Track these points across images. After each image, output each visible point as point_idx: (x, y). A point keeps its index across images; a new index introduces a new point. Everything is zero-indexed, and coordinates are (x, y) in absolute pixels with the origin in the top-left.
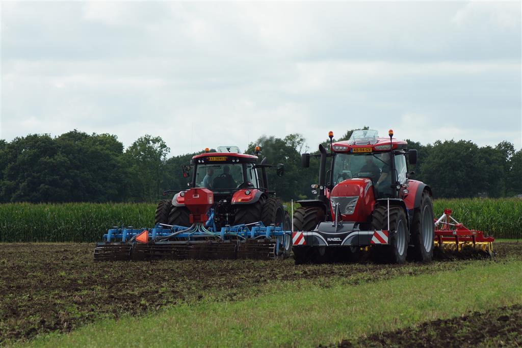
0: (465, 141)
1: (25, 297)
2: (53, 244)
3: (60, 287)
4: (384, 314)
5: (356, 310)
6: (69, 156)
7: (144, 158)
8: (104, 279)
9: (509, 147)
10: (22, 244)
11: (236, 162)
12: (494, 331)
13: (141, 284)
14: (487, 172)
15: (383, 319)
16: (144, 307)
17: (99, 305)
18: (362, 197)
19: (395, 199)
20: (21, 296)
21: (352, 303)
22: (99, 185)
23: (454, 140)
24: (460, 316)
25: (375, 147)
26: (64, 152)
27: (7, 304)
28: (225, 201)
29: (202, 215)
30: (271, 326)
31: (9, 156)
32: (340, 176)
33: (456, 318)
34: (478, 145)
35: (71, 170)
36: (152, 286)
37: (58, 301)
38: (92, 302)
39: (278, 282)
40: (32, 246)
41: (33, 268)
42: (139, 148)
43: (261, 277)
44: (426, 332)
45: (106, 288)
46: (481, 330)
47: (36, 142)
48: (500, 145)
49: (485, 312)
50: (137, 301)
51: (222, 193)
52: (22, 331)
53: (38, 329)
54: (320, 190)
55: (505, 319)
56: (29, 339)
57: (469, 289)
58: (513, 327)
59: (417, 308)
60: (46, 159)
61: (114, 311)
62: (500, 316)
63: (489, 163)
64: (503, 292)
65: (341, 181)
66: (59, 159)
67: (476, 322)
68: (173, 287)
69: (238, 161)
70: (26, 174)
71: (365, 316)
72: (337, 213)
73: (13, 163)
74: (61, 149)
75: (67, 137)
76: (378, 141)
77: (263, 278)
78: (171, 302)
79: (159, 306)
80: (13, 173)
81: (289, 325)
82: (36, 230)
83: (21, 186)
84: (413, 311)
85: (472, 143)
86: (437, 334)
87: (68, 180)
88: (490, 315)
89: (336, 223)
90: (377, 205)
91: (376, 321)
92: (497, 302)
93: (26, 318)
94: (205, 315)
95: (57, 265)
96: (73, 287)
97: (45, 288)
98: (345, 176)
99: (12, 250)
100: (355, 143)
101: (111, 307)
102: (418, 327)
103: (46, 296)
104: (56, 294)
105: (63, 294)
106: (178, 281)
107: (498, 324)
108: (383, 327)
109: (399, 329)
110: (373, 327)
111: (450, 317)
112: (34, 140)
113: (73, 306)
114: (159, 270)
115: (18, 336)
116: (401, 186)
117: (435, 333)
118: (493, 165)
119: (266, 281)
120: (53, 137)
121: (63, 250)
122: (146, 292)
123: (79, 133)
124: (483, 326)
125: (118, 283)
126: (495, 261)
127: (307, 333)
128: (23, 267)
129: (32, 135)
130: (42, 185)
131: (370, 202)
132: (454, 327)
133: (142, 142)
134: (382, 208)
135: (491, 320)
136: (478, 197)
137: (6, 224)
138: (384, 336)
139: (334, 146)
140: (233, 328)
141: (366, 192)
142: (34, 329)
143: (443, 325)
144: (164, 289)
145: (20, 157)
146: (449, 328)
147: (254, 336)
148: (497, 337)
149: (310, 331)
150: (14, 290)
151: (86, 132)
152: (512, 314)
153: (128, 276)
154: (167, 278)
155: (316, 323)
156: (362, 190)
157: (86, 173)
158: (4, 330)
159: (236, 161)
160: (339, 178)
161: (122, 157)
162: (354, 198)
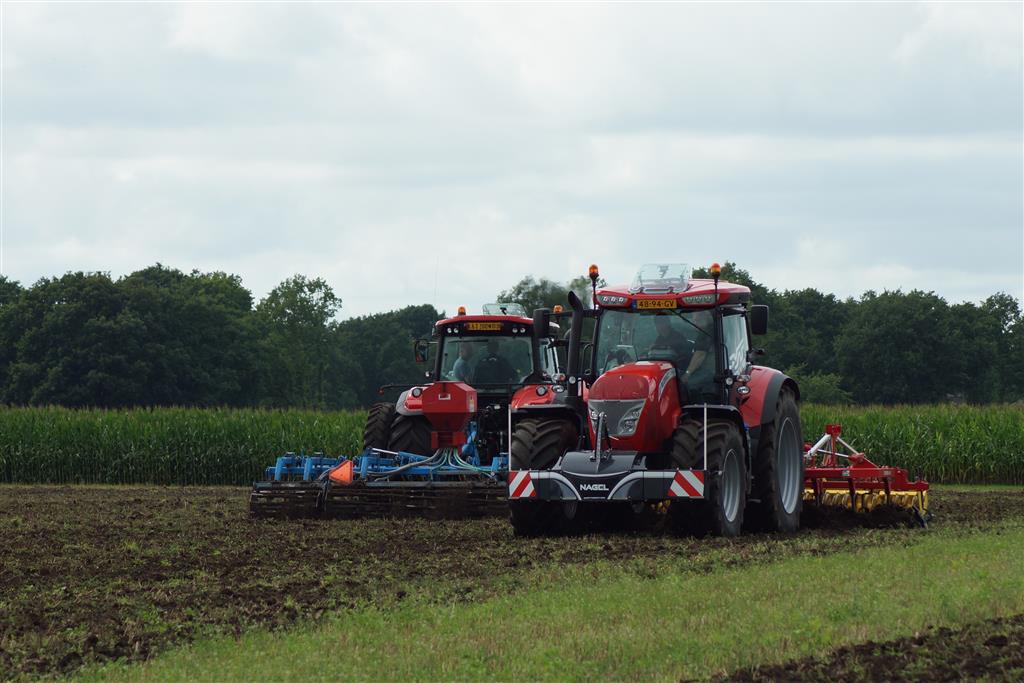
0: (922, 293)
1: (59, 591)
2: (112, 487)
3: (126, 573)
4: (763, 631)
5: (706, 623)
6: (146, 316)
7: (293, 320)
8: (213, 557)
9: (1008, 304)
10: (53, 487)
11: (519, 334)
12: (979, 666)
13: (285, 568)
14: (966, 354)
15: (760, 641)
16: (292, 613)
17: (203, 609)
18: (652, 400)
19: (722, 406)
20: (50, 589)
21: (699, 607)
22: (204, 374)
23: (902, 291)
24: (911, 635)
25: (684, 299)
26: (136, 309)
27: (21, 604)
28: (497, 407)
29: (454, 433)
30: (540, 653)
31: (29, 315)
32: (611, 357)
33: (903, 639)
34: (947, 300)
35: (148, 344)
36: (306, 572)
37: (123, 601)
38: (190, 603)
39: (554, 566)
40: (71, 491)
41: (73, 535)
42: (282, 301)
43: (521, 556)
44: (844, 666)
45: (216, 576)
46: (954, 663)
47: (81, 288)
48: (989, 300)
49: (961, 629)
50: (278, 602)
51: (492, 391)
52: (52, 657)
53: (83, 655)
54: (571, 385)
55: (1000, 642)
56: (65, 673)
57: (931, 584)
58: (1015, 658)
59: (827, 619)
60: (100, 321)
61: (234, 621)
62: (989, 636)
63: (969, 335)
64: (995, 590)
65: (614, 368)
66: (125, 322)
67: (942, 648)
68: (349, 574)
69: (523, 331)
70: (60, 349)
71: (724, 633)
72: (599, 433)
73: (34, 328)
74: (129, 302)
75: (142, 278)
76: (689, 287)
77: (524, 559)
78: (344, 603)
79: (321, 611)
80: (35, 348)
81: (577, 651)
82: (79, 459)
83: (52, 372)
84: (819, 625)
85: (936, 297)
86: (867, 671)
87: (143, 364)
88: (970, 634)
89: (598, 453)
90: (684, 417)
91: (746, 645)
92: (984, 609)
93: (59, 633)
94: (412, 630)
95: (121, 528)
96: (151, 571)
97: (97, 573)
98: (621, 357)
99: (32, 499)
100: (642, 289)
101: (226, 613)
102: (828, 656)
103: (99, 590)
104: (118, 587)
105: (133, 586)
106: (359, 562)
107: (987, 652)
108: (760, 656)
109: (791, 661)
110: (740, 655)
111: (892, 638)
112: (77, 284)
113: (150, 610)
114: (320, 541)
115: (43, 667)
116: (735, 379)
117: (862, 669)
118: (977, 340)
119: (530, 563)
120: (114, 279)
121: (132, 499)
122: (295, 584)
123: (167, 272)
124: (958, 657)
125: (240, 565)
126: (980, 528)
127: (611, 668)
128: (54, 532)
129: (73, 273)
130: (91, 373)
131: (670, 410)
132: (899, 658)
133: (289, 288)
134: (694, 424)
135: (972, 643)
136: (947, 402)
137: (20, 447)
138: (762, 673)
139: (599, 294)
140: (466, 657)
141: (661, 390)
142: (75, 655)
143: (877, 653)
144: (331, 578)
145: (49, 317)
146: (890, 658)
147: (506, 671)
148: (984, 677)
149: (617, 662)
150: (37, 577)
151: (179, 269)
152: (1013, 633)
153: (260, 553)
154: (336, 556)
155: (628, 647)
156: (652, 386)
157: (177, 350)
158: (17, 657)
159: (519, 331)
160: (609, 360)
161: (249, 318)
162: (636, 403)
